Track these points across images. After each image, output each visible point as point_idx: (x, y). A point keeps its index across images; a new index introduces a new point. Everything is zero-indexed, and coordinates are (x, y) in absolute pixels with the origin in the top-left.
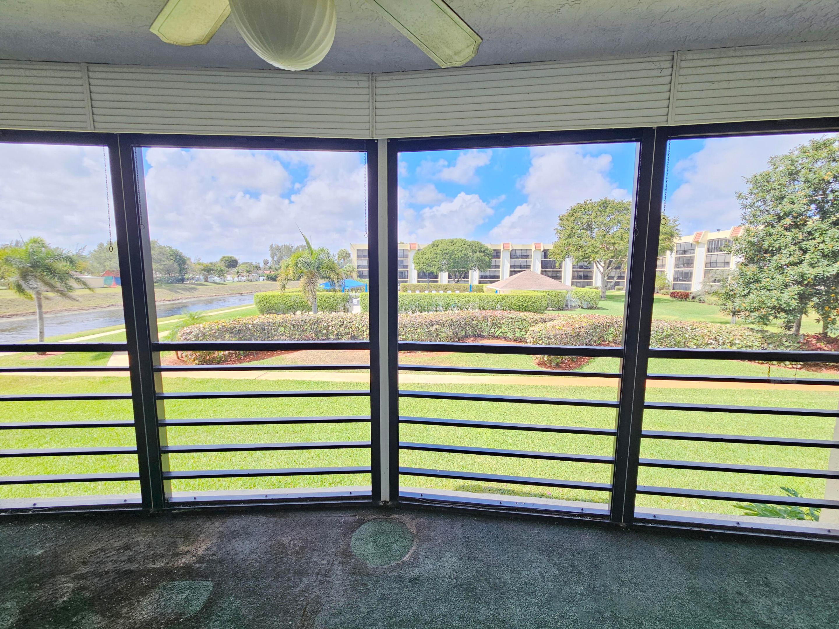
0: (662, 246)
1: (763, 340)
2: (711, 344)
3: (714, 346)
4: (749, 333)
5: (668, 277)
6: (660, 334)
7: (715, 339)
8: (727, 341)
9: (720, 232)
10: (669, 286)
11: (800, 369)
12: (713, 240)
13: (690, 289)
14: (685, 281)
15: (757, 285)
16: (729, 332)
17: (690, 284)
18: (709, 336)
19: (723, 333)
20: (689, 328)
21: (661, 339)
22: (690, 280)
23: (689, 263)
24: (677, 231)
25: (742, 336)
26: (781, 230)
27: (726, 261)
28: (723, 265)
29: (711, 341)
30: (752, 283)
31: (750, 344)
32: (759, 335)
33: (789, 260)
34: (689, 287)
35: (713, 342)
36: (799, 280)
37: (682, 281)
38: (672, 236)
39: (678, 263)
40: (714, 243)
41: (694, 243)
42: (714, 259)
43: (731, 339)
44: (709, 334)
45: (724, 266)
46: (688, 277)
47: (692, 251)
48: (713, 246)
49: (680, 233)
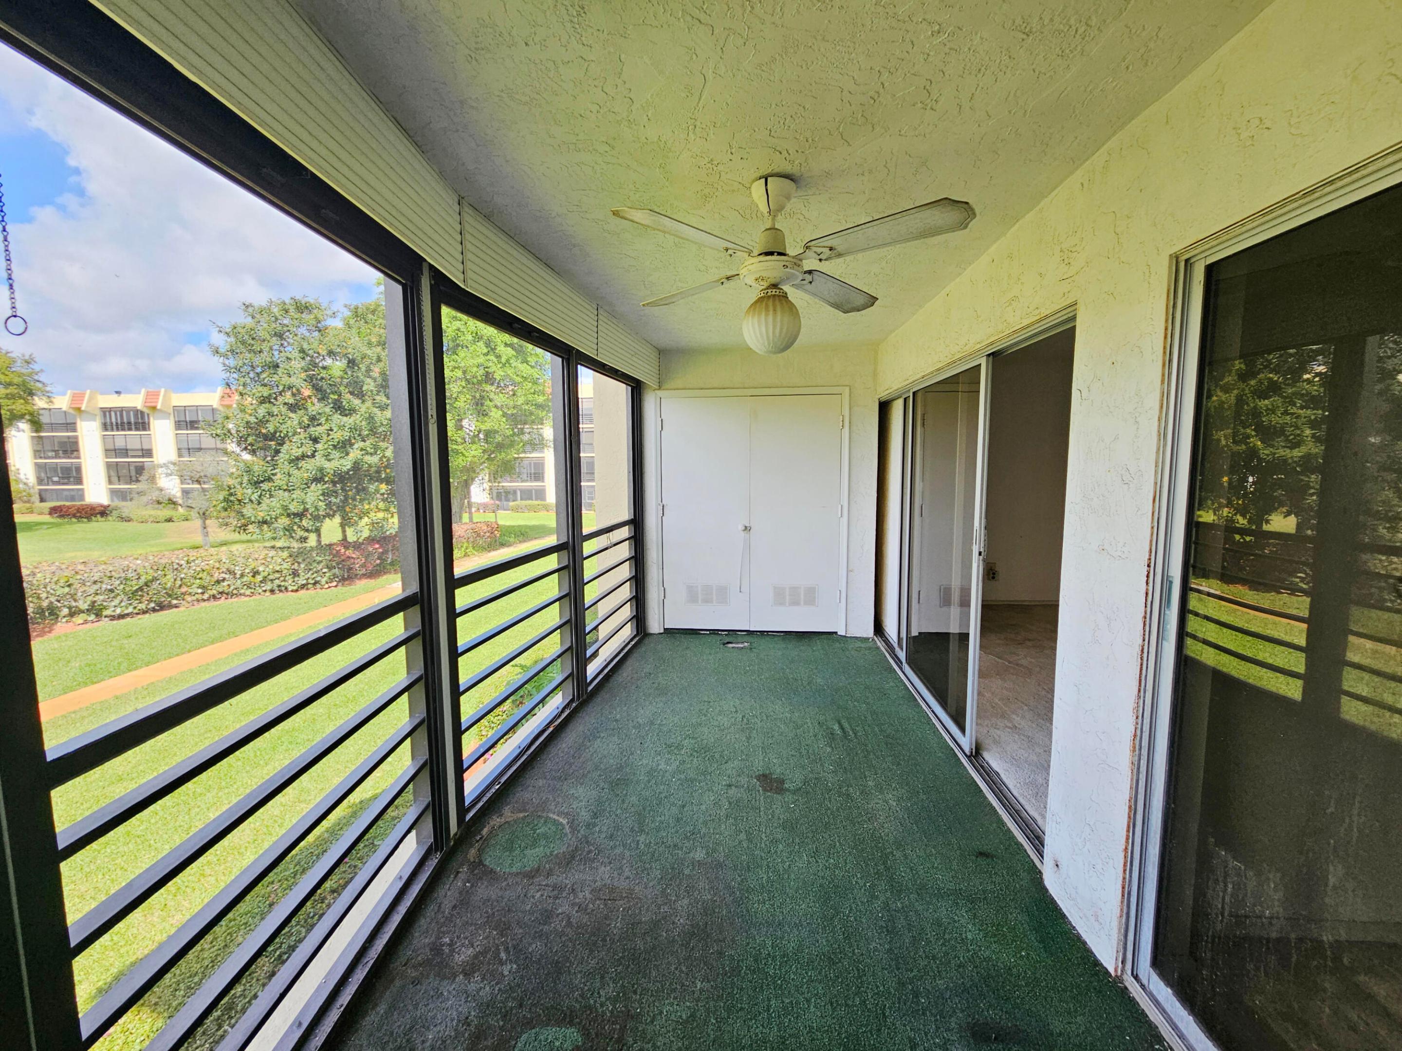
0: (11, 411)
1: (292, 559)
2: (224, 580)
3: (229, 583)
4: (272, 553)
5: (22, 476)
6: (134, 582)
7: (229, 571)
8: (247, 571)
9: (122, 395)
10: (30, 495)
11: (336, 586)
12: (110, 410)
13: (82, 498)
14: (64, 484)
15: (270, 484)
16: (247, 556)
17: (82, 490)
18: (218, 568)
19: (239, 559)
20: (182, 562)
21: (136, 591)
22: (79, 480)
23: (71, 448)
24: (39, 385)
25: (265, 559)
26: (284, 409)
27: (145, 447)
28: (140, 453)
29: (224, 575)
30: (262, 482)
31: (278, 568)
32: (285, 554)
33: (301, 450)
34: (81, 495)
35: (227, 576)
36: (319, 475)
37: (58, 483)
38: (31, 394)
39: (40, 448)
40: (113, 414)
41: (71, 411)
42: (120, 443)
43: (252, 567)
44: (217, 565)
45: (143, 456)
46: (74, 475)
47: (71, 426)
48: (114, 420)
49: (48, 389)
